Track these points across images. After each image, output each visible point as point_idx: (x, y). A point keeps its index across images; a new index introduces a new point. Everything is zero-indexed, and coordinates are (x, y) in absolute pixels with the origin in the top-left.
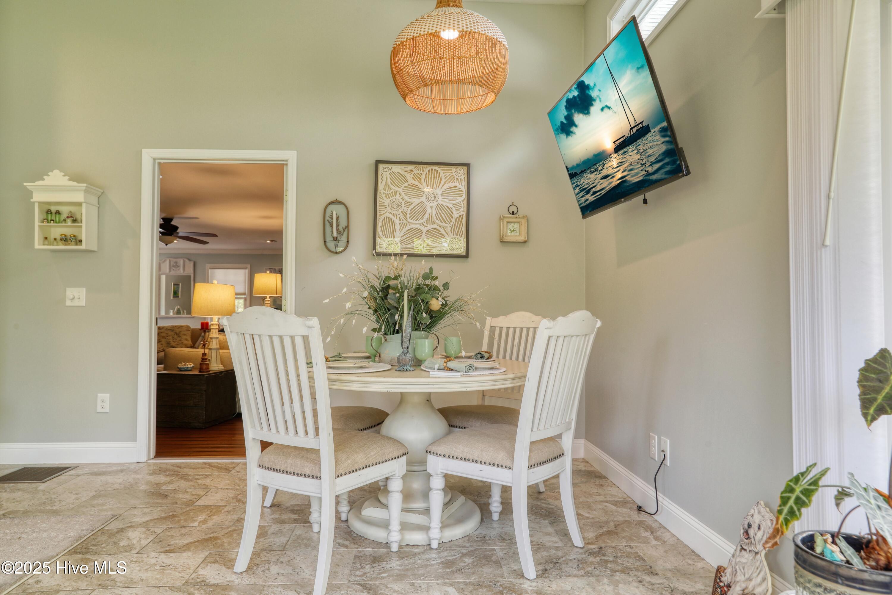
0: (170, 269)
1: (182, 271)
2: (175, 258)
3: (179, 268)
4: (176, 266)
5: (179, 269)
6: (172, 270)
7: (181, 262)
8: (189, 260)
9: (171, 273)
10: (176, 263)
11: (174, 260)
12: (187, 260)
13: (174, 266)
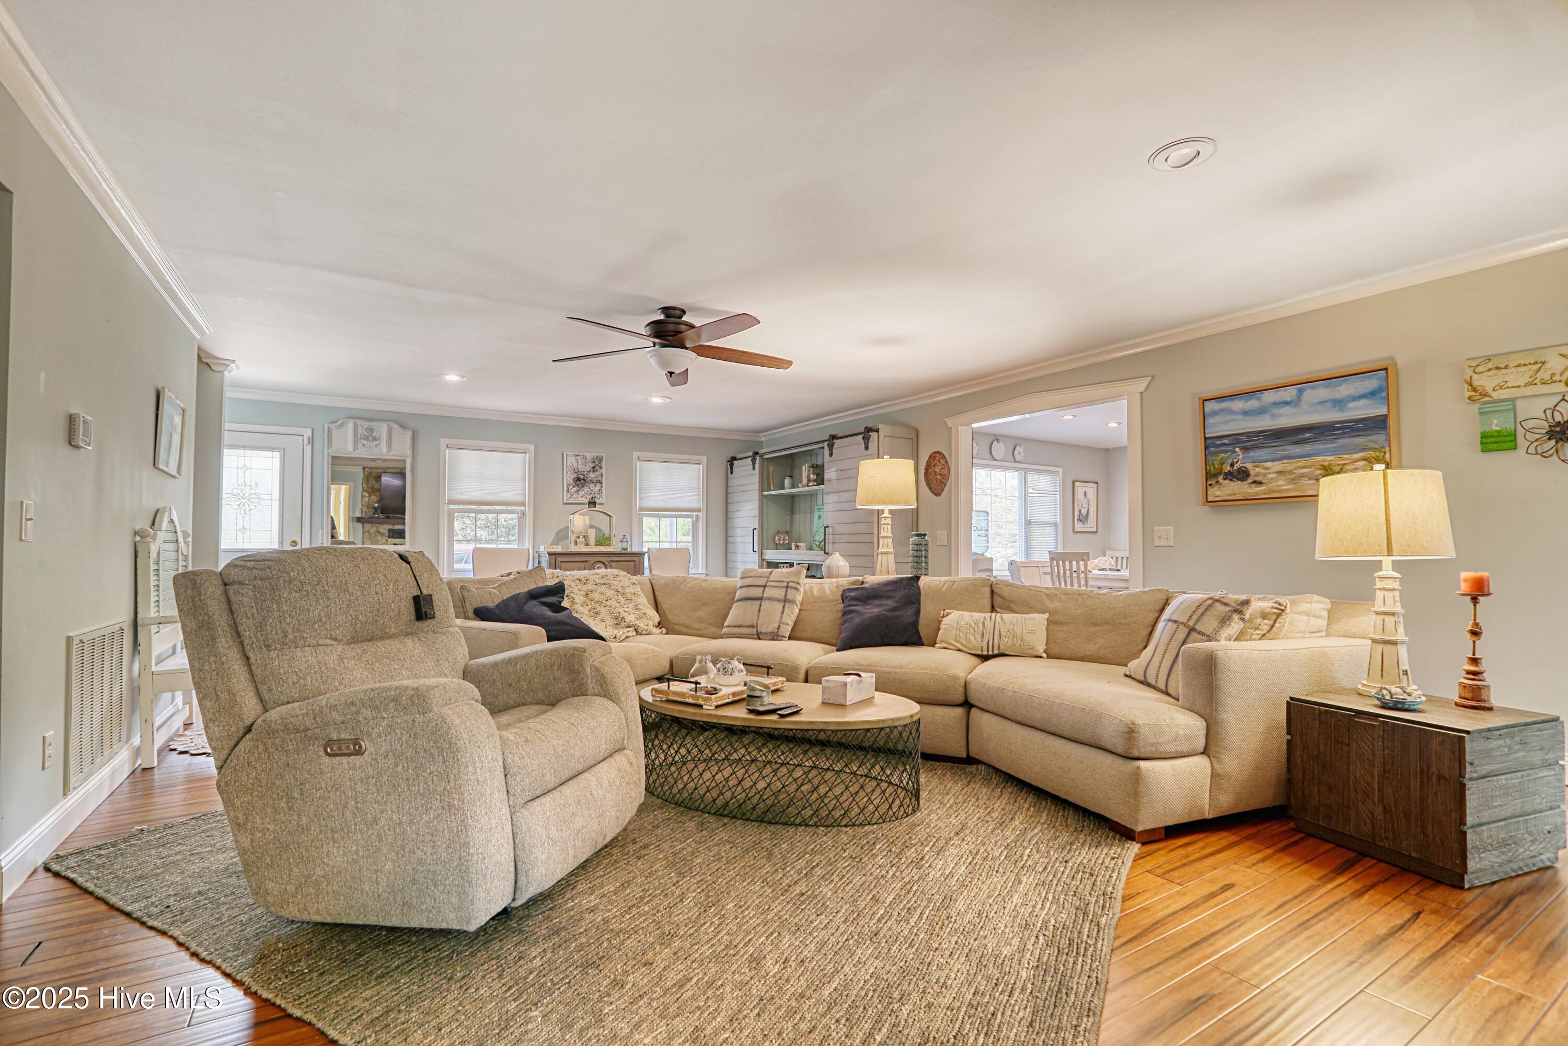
0: (355, 443)
1: (385, 450)
2: (368, 420)
3: (377, 443)
4: (371, 436)
5: (376, 446)
6: (360, 446)
7: (382, 430)
8: (403, 426)
9: (357, 452)
10: (371, 430)
11: (366, 424)
12: (396, 427)
13: (366, 438)
